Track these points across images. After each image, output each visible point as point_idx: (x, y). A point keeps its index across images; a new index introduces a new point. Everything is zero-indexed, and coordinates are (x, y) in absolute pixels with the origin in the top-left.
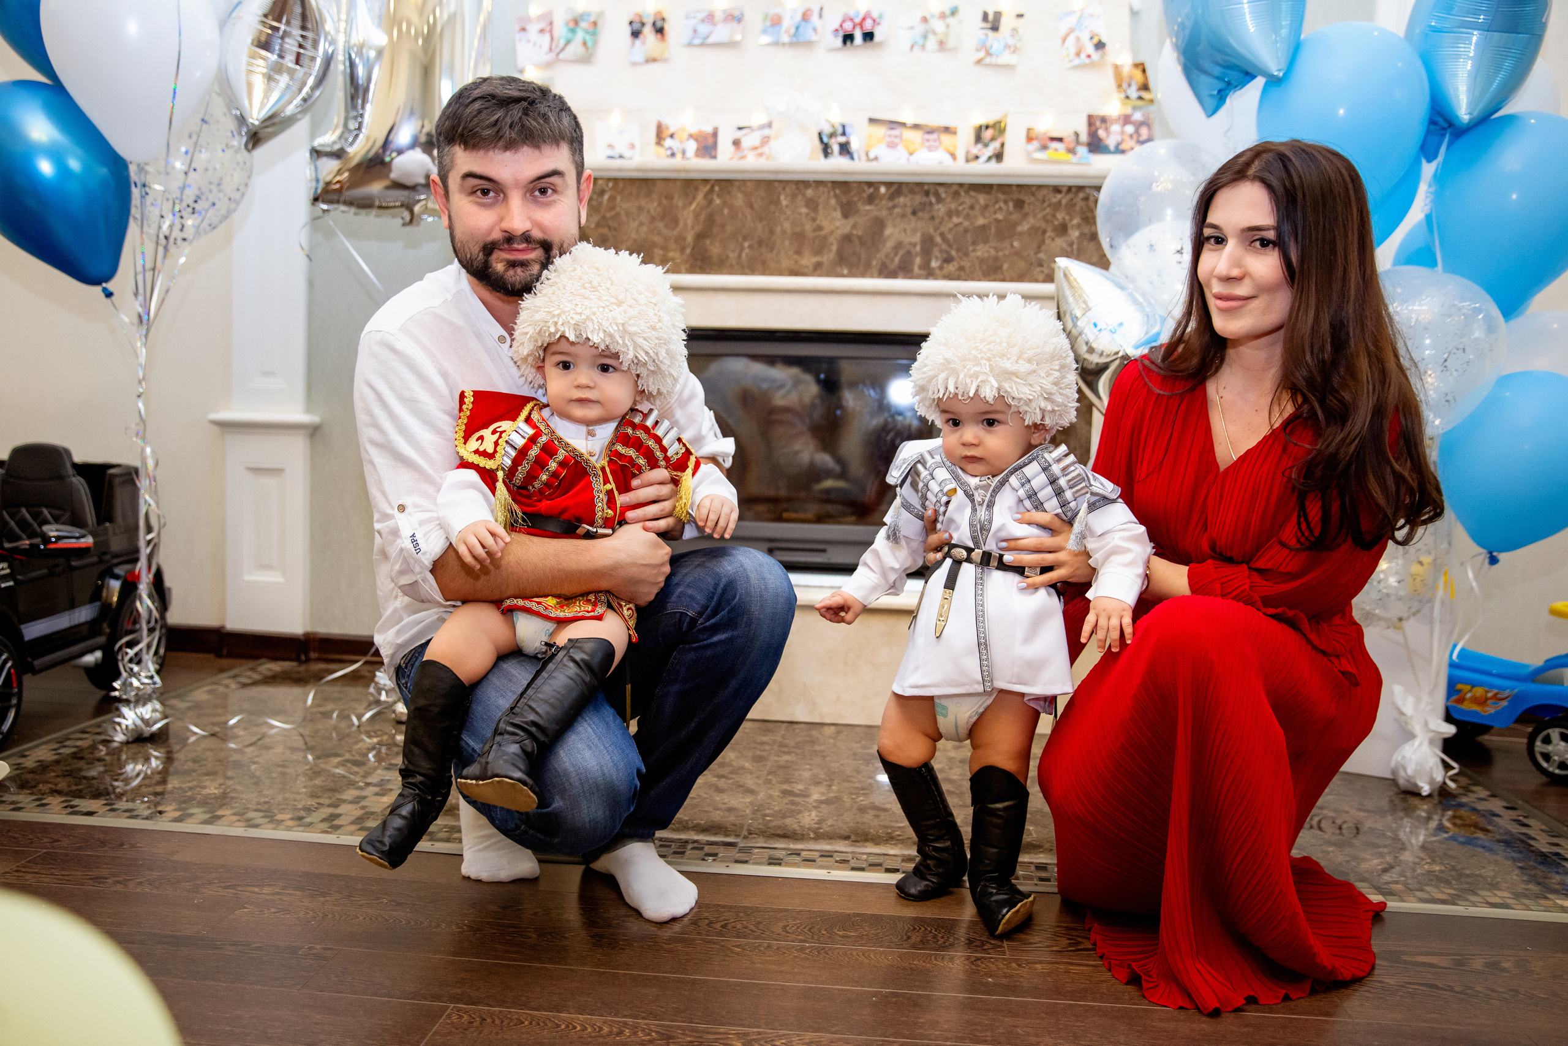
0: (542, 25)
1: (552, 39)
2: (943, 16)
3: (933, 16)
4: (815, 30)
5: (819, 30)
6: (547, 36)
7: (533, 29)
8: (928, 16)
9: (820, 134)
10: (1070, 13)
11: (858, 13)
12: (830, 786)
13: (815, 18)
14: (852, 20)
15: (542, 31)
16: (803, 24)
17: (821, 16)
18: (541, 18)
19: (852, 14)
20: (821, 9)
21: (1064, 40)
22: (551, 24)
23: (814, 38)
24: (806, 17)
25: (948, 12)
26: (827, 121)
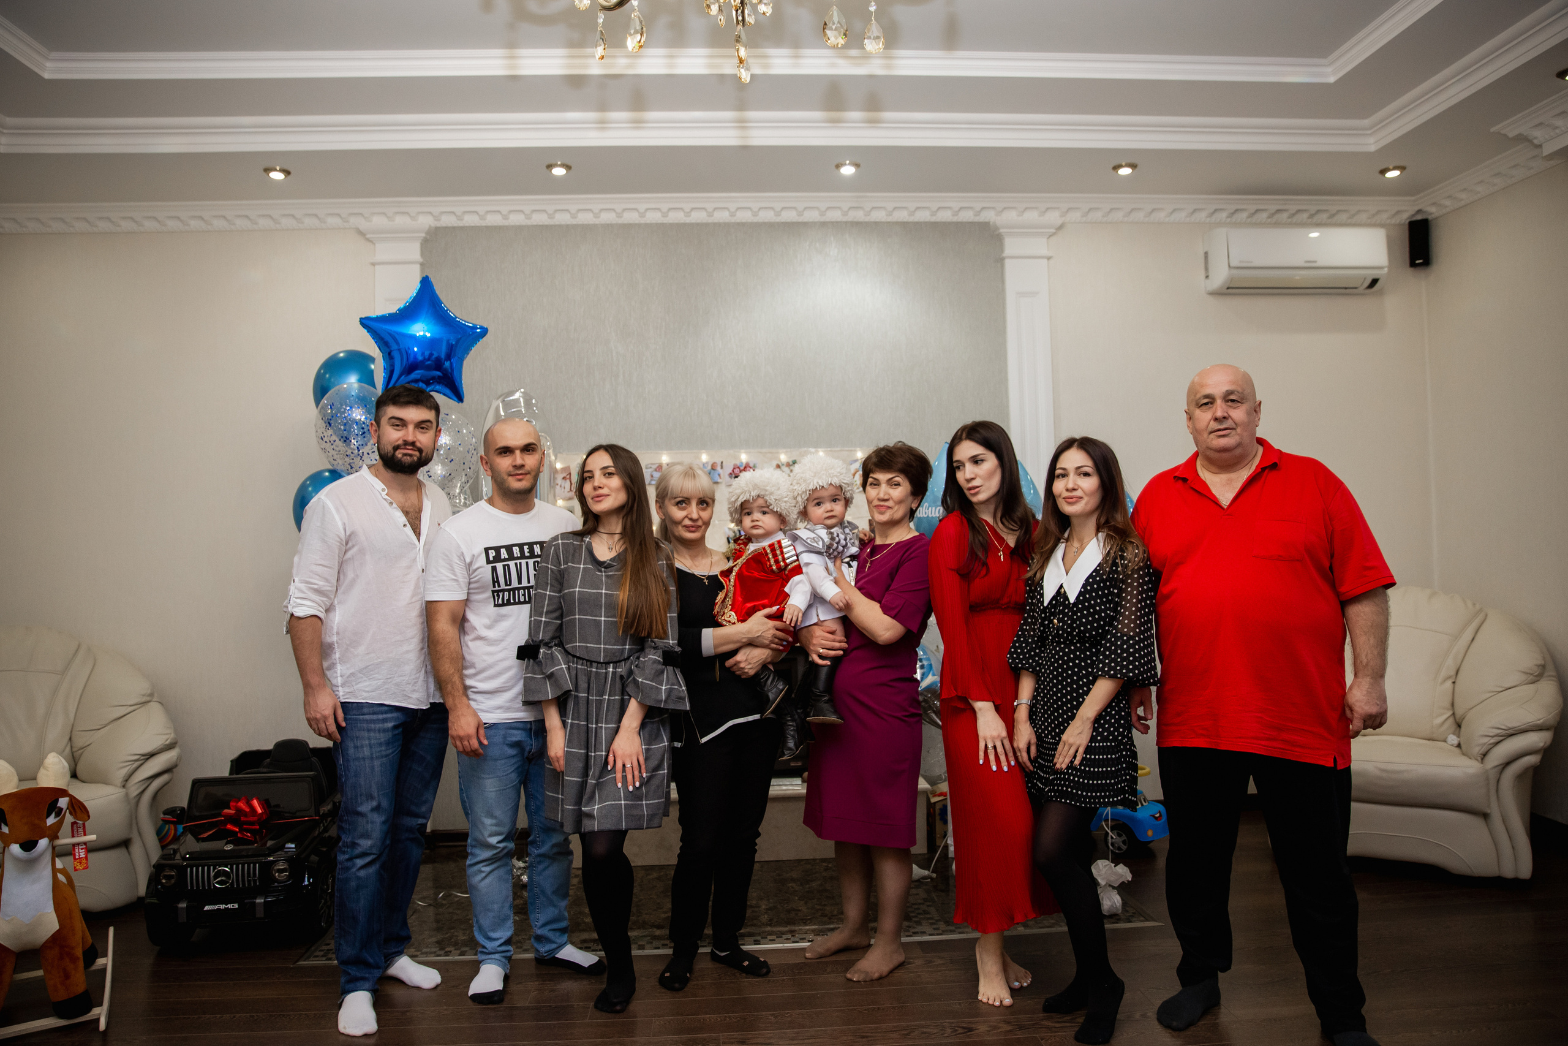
0: (564, 475)
1: (571, 484)
2: (788, 465)
3: (783, 465)
4: (719, 475)
5: (722, 475)
6: (568, 481)
7: (560, 477)
8: (780, 464)
9: (728, 539)
10: (856, 461)
11: (742, 463)
12: (769, 900)
13: (719, 468)
14: (738, 468)
15: (564, 478)
16: (712, 471)
17: (722, 467)
18: (563, 470)
19: (738, 464)
20: (722, 463)
21: (854, 475)
22: (570, 474)
23: (719, 480)
24: (713, 468)
25: (791, 463)
26: (730, 529)
